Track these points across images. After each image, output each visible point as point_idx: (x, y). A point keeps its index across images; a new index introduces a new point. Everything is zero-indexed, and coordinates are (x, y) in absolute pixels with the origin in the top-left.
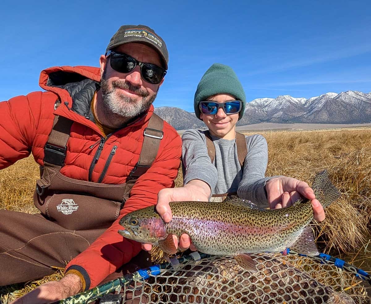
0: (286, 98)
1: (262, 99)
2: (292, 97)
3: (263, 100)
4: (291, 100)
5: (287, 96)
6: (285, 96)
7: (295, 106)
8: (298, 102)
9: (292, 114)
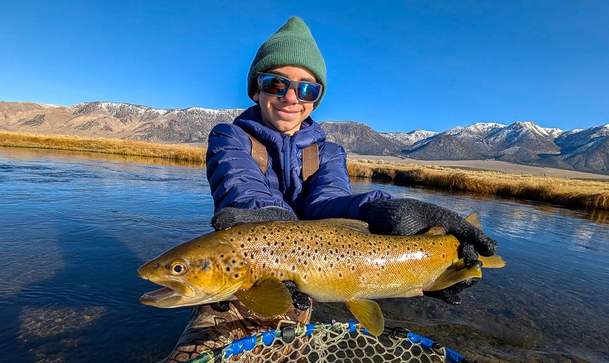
0: (527, 125)
1: (486, 124)
2: (537, 126)
3: (488, 126)
4: (535, 129)
5: (529, 123)
6: (526, 123)
7: (542, 140)
8: (547, 134)
9: (535, 151)
